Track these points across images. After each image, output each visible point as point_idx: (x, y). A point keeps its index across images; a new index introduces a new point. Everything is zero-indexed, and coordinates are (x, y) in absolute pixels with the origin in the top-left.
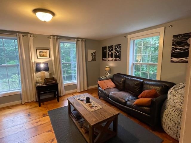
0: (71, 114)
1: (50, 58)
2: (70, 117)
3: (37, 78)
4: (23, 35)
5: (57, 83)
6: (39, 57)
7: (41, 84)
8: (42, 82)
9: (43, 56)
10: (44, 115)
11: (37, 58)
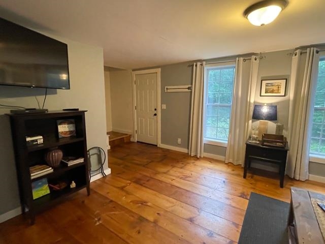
0: (292, 227)
1: (285, 96)
2: (287, 231)
3: (253, 129)
4: (244, 60)
5: (286, 148)
6: (263, 93)
7: (254, 142)
8: (257, 138)
9: (272, 92)
10: (243, 195)
11: (261, 96)
